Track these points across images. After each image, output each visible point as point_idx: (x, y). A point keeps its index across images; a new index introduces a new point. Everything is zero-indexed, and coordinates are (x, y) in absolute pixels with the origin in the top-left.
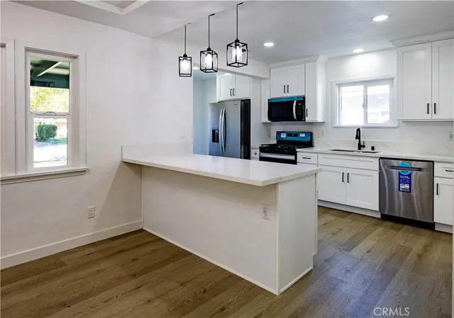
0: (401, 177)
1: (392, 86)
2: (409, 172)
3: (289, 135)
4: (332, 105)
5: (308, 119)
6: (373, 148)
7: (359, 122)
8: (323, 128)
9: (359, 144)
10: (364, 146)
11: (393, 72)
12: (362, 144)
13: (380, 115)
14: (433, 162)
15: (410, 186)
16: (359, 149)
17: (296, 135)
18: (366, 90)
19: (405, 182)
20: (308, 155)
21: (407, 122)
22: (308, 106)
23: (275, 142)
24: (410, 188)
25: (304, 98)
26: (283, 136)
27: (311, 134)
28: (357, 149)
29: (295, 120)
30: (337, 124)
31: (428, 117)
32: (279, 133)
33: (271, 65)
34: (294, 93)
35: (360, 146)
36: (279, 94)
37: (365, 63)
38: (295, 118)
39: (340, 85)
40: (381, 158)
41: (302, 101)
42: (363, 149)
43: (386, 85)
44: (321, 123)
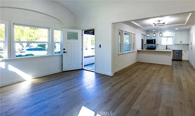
3: (150, 46)
4: (161, 41)
5: (156, 43)
8: (158, 45)
11: (174, 35)
17: (152, 46)
18: (167, 38)
19: (177, 54)
22: (156, 41)
29: (153, 44)
30: (161, 44)
32: (148, 46)
34: (153, 38)
35: (167, 48)
36: (149, 38)
39: (163, 37)
41: (155, 40)
43: (172, 38)
44: (158, 44)
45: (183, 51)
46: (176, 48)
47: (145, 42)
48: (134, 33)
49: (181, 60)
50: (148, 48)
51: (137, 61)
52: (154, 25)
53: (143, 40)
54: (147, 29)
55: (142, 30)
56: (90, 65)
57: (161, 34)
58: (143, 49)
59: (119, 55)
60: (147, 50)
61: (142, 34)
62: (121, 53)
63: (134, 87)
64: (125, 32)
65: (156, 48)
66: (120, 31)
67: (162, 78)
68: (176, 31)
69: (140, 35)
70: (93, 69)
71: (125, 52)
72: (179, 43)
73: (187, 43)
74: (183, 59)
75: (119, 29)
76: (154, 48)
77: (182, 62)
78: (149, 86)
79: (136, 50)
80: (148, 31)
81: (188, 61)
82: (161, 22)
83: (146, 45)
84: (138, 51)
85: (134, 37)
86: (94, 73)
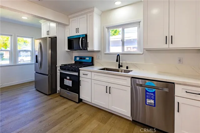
0: (147, 93)
2: (154, 90)
3: (81, 58)
5: (89, 49)
6: (127, 68)
8: (99, 54)
9: (119, 64)
10: (122, 66)
12: (121, 65)
14: (174, 83)
15: (155, 101)
16: (119, 68)
17: (84, 59)
18: (123, 30)
19: (150, 98)
20: (86, 73)
21: (149, 50)
23: (74, 62)
24: (155, 103)
25: (86, 35)
26: (78, 59)
27: (93, 58)
28: (117, 68)
29: (81, 50)
30: (107, 52)
31: (166, 46)
32: (76, 57)
33: (70, 16)
38: (81, 48)
40: (132, 77)
42: (121, 68)
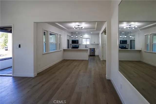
1: (90, 39)
3: (75, 46)
4: (82, 42)
7: (85, 44)
11: (90, 37)
13: (88, 43)
17: (76, 46)
18: (86, 39)
19: (92, 51)
21: (91, 44)
22: (79, 41)
26: (74, 46)
32: (73, 46)
34: (76, 39)
35: (86, 47)
36: (74, 39)
37: (86, 36)
38: (77, 43)
39: (83, 38)
41: (78, 41)
43: (89, 39)
44: (80, 44)
45: (95, 49)
46: (92, 47)
47: (71, 42)
48: (59, 34)
49: (94, 56)
50: (73, 48)
51: (63, 59)
52: (75, 29)
53: (69, 40)
54: (72, 31)
55: (67, 32)
56: (8, 69)
57: (81, 36)
58: (69, 48)
59: (43, 54)
60: (72, 49)
61: (67, 35)
62: (46, 53)
63: (56, 83)
64: (50, 32)
65: (78, 47)
66: (45, 31)
67: (80, 71)
68: (91, 34)
69: (66, 36)
70: (10, 74)
71: (50, 52)
72: (94, 43)
73: (98, 43)
74: (95, 55)
75: (44, 29)
76: (77, 48)
77: (95, 57)
78: (68, 79)
79: (62, 50)
80: (72, 33)
81: (98, 56)
82: (80, 27)
83: (71, 45)
84: (64, 50)
85: (60, 38)
86: (11, 77)
